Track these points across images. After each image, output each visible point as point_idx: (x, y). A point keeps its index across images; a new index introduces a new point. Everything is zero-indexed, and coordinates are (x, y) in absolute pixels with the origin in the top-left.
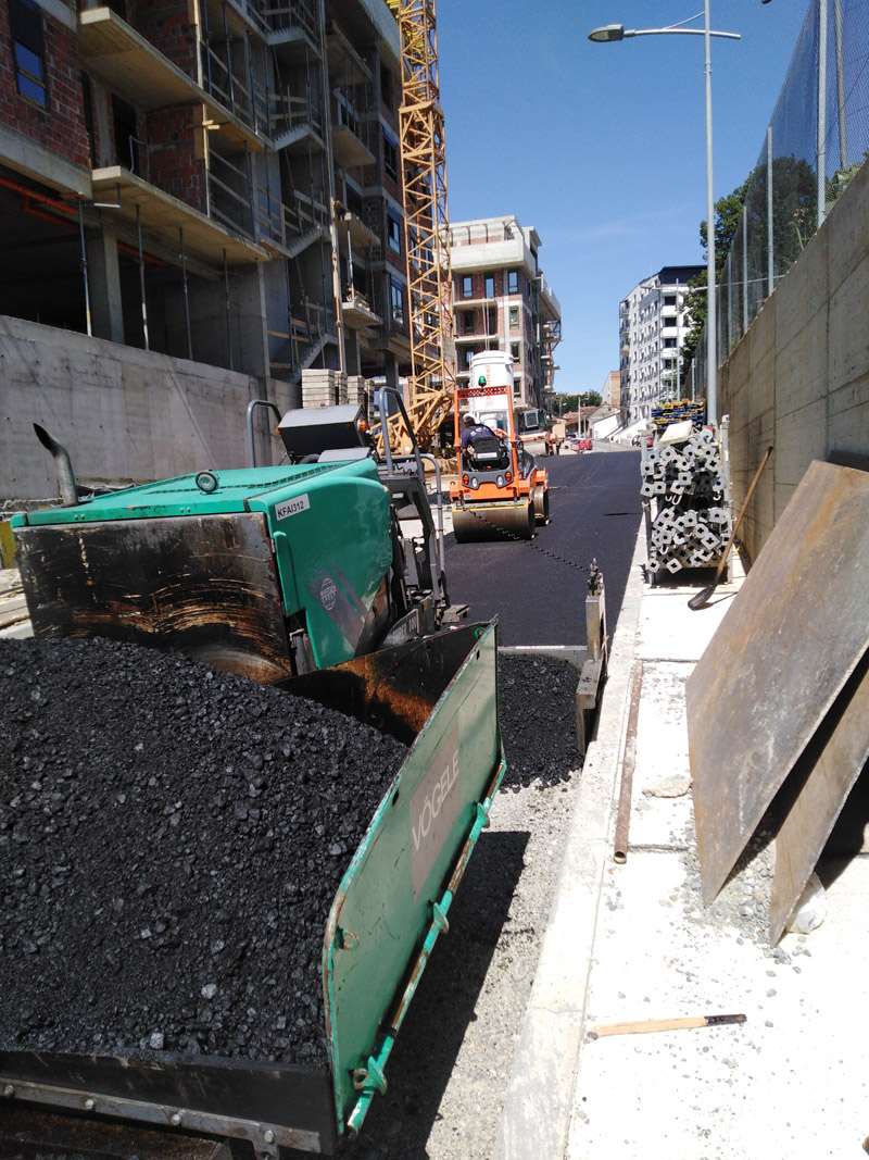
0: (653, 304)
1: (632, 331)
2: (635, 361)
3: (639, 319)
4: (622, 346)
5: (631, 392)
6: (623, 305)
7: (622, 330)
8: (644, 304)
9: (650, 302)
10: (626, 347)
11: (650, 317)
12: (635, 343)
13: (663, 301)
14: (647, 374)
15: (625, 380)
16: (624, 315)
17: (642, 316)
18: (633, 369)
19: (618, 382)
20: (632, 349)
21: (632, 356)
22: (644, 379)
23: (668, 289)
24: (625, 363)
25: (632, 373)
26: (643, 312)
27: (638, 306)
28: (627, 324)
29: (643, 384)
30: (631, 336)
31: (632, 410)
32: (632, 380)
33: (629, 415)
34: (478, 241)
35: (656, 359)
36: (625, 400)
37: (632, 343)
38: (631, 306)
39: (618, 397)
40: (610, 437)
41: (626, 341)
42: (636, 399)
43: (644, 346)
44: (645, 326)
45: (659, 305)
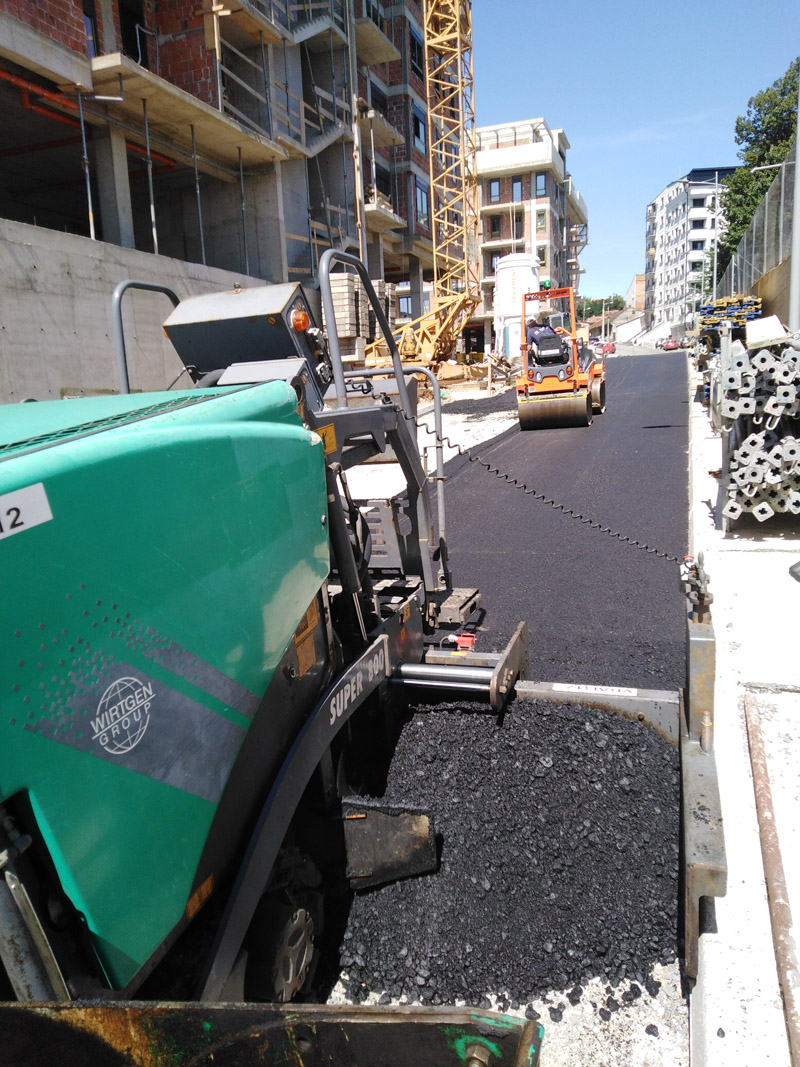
0: (680, 207)
1: (659, 234)
2: (661, 264)
3: (665, 222)
4: (648, 249)
5: (657, 295)
6: (650, 208)
7: (649, 233)
8: (672, 207)
9: (677, 205)
10: (652, 250)
11: (677, 220)
12: (661, 246)
13: (691, 203)
14: (672, 277)
15: (650, 284)
16: (651, 218)
17: (669, 219)
18: (658, 271)
19: (643, 285)
20: (658, 252)
21: (657, 259)
22: (669, 281)
23: (696, 192)
24: (651, 266)
25: (657, 276)
26: (670, 214)
27: (665, 209)
28: (654, 227)
29: (669, 287)
30: (658, 239)
31: (656, 313)
32: (657, 283)
33: (653, 318)
34: (505, 145)
35: (682, 262)
36: (649, 303)
37: (658, 246)
38: (658, 209)
39: (642, 300)
40: (633, 341)
41: (652, 244)
42: (660, 302)
43: (671, 249)
44: (672, 229)
45: (687, 207)
